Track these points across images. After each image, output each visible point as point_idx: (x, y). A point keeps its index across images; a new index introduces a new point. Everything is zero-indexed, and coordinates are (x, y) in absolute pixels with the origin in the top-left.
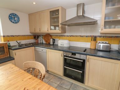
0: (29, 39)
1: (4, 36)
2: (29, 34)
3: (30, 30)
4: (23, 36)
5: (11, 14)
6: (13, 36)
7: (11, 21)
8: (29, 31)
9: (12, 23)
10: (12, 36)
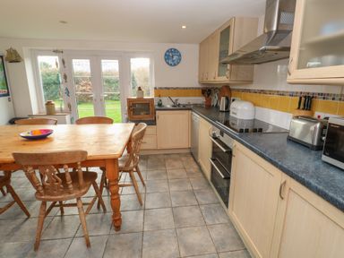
0: (195, 96)
1: (155, 88)
2: (197, 85)
3: (199, 77)
4: (184, 88)
5: (168, 51)
6: (168, 89)
7: (168, 63)
8: (197, 80)
9: (168, 66)
10: (166, 88)
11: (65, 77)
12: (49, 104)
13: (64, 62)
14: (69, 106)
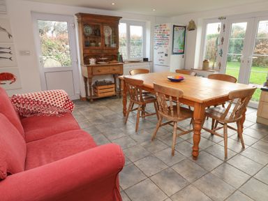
11: (223, 40)
12: (205, 62)
13: (224, 27)
14: (220, 65)
